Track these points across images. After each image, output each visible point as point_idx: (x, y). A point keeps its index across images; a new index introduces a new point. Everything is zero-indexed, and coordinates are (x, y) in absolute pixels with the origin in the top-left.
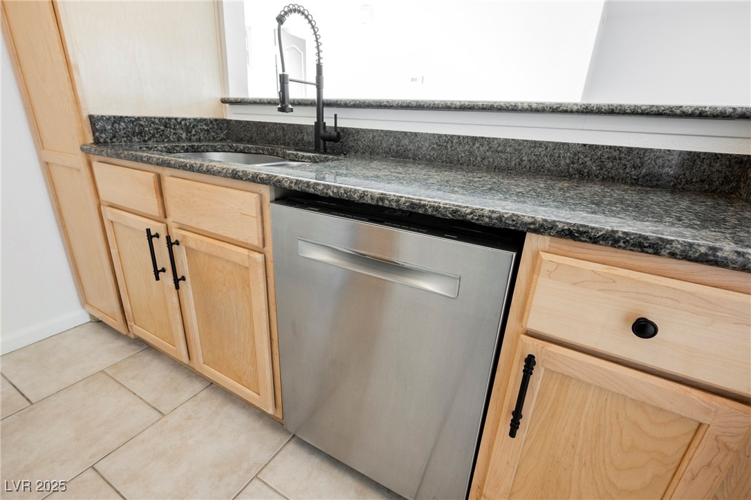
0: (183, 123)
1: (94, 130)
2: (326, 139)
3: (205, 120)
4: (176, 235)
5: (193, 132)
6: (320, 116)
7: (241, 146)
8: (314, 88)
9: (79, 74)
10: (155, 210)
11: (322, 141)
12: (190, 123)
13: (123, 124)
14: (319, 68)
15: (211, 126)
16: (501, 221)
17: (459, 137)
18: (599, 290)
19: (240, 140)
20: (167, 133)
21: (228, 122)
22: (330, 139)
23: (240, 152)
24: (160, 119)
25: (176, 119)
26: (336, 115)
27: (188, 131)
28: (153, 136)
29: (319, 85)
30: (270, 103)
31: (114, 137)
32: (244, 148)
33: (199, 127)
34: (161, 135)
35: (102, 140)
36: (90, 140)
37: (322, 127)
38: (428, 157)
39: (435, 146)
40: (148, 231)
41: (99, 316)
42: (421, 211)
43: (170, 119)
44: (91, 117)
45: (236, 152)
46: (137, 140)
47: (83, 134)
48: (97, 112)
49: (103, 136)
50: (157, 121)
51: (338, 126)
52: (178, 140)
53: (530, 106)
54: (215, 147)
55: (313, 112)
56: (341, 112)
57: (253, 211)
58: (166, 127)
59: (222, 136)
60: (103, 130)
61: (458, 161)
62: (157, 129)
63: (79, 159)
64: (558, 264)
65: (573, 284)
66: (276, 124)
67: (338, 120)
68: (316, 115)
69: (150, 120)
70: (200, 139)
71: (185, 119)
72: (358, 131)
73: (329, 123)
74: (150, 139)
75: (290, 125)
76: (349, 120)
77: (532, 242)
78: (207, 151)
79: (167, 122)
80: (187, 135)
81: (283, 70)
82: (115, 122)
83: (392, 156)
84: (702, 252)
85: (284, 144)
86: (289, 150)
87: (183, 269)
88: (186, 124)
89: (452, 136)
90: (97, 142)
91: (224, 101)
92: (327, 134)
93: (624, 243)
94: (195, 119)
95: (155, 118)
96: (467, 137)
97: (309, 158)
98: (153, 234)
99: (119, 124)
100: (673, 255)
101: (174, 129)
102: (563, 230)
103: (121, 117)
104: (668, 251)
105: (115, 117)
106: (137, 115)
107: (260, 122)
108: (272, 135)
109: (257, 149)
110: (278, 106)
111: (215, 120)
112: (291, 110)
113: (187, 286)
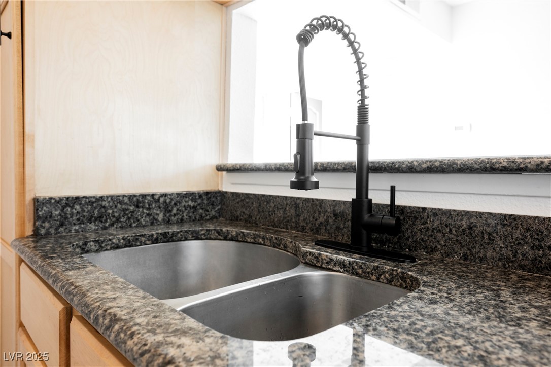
0: (162, 200)
1: (37, 217)
3: (192, 194)
5: (174, 211)
6: (362, 188)
7: (233, 231)
8: (353, 145)
9: (33, 146)
11: (364, 232)
12: (172, 199)
13: (77, 207)
14: (363, 113)
15: (199, 201)
19: (234, 219)
20: (138, 215)
21: (223, 194)
22: (382, 228)
23: (232, 239)
24: (131, 197)
25: (153, 195)
26: (393, 189)
27: (167, 209)
28: (118, 220)
29: (362, 140)
30: (280, 169)
31: (62, 225)
32: (237, 235)
33: (184, 203)
34: (129, 219)
35: (43, 231)
36: (29, 231)
37: (365, 207)
43: (144, 196)
44: (36, 200)
45: (225, 239)
46: (94, 227)
48: (44, 192)
49: (47, 225)
50: (126, 200)
52: (152, 224)
54: (197, 232)
55: (351, 180)
56: (401, 181)
58: (137, 207)
59: (213, 213)
60: (49, 217)
62: (125, 210)
66: (286, 197)
67: (397, 194)
68: (354, 186)
69: (116, 200)
70: (182, 220)
71: (165, 195)
73: (380, 198)
74: (112, 225)
78: (186, 239)
79: (139, 201)
80: (165, 215)
81: (305, 117)
82: (67, 205)
85: (296, 228)
86: (305, 244)
88: (165, 202)
90: (36, 233)
91: (220, 169)
92: (376, 221)
94: (178, 194)
95: (124, 196)
97: (342, 264)
99: (72, 208)
101: (149, 209)
103: (77, 198)
105: (68, 198)
106: (98, 193)
107: (263, 196)
108: (280, 213)
109: (255, 237)
110: (293, 177)
111: (207, 193)
112: (316, 185)
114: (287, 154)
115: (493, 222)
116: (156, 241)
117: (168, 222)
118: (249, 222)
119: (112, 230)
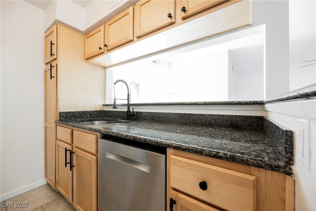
0: (89, 112)
1: (60, 116)
2: (130, 116)
3: (97, 111)
4: (75, 149)
5: (92, 115)
6: (129, 108)
7: (106, 119)
8: (127, 101)
9: (59, 101)
10: (69, 141)
11: (129, 116)
12: (92, 112)
13: (69, 114)
14: (128, 95)
15: (99, 113)
16: (157, 144)
17: (170, 113)
18: (189, 170)
19: (107, 117)
20: (83, 116)
21: (104, 111)
22: (131, 116)
24: (82, 112)
25: (87, 111)
26: (133, 108)
27: (91, 114)
28: (79, 117)
29: (128, 100)
31: (66, 118)
32: (107, 119)
33: (95, 113)
34: (81, 117)
35: (62, 119)
36: (58, 119)
37: (129, 112)
38: (162, 120)
39: (163, 116)
40: (66, 148)
41: (49, 182)
42: (137, 140)
43: (85, 111)
44: (60, 112)
45: (104, 120)
46: (73, 118)
47: (57, 118)
48: (62, 111)
49: (63, 118)
50: (81, 112)
51: (134, 111)
52: (87, 118)
53: (189, 103)
54: (98, 119)
55: (127, 107)
57: (94, 141)
58: (83, 114)
60: (63, 116)
61: (171, 121)
62: (80, 115)
63: (54, 125)
64: (175, 159)
65: (181, 167)
66: (118, 111)
68: (127, 108)
69: (78, 112)
70: (94, 117)
71: (90, 111)
72: (141, 112)
73: (131, 110)
74: (77, 118)
75: (122, 111)
76: (137, 110)
77: (169, 151)
78: (95, 121)
79: (84, 113)
80: (90, 116)
81: (115, 97)
82: (67, 113)
83: (151, 120)
84: (214, 154)
85: (120, 117)
86: (119, 119)
87: (75, 163)
88: (90, 113)
89: (168, 113)
90: (60, 120)
91: (104, 105)
92: (130, 114)
93: (192, 151)
94: (93, 111)
95: (80, 111)
96: (173, 113)
97: (124, 122)
98: (67, 149)
99: (68, 114)
100: (206, 155)
101: (86, 114)
103: (69, 112)
104: (204, 154)
105: (67, 112)
106: (74, 111)
107: (113, 111)
108: (117, 115)
109: (111, 119)
110: (113, 107)
111: (101, 111)
112: (117, 108)
113: (74, 169)
116: (88, 121)
117: (91, 117)
118: (110, 117)
119: (77, 119)
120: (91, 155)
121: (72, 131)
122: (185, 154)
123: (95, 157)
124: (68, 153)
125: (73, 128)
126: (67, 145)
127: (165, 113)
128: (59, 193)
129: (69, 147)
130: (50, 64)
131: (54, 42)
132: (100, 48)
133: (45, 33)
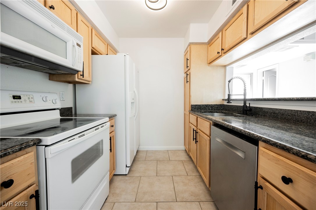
1: (192, 107)
2: (246, 111)
3: (217, 105)
4: (198, 131)
6: (245, 103)
7: (224, 112)
8: (243, 96)
9: (191, 97)
10: (196, 125)
14: (245, 90)
18: (276, 163)
19: (226, 110)
20: (206, 108)
21: (224, 105)
22: (249, 111)
23: (224, 113)
24: (205, 105)
25: (209, 105)
27: (212, 107)
28: (203, 109)
29: (245, 95)
31: (195, 109)
37: (245, 106)
38: (287, 118)
39: (290, 114)
40: (194, 129)
41: (186, 149)
43: (207, 105)
44: (191, 105)
46: (199, 110)
47: (190, 108)
48: (193, 104)
49: (193, 109)
51: (250, 106)
52: (209, 110)
54: (217, 112)
56: (251, 102)
57: (208, 127)
59: (222, 109)
62: (204, 107)
63: (188, 113)
64: (264, 151)
65: (269, 159)
67: (250, 104)
69: (203, 105)
71: (211, 105)
73: (248, 105)
75: (239, 106)
76: (253, 105)
78: (215, 113)
79: (207, 106)
81: (229, 93)
83: (272, 117)
84: (303, 154)
86: (235, 113)
87: (198, 140)
89: (298, 111)
90: (191, 110)
91: (223, 100)
92: (246, 109)
93: (279, 147)
94: (214, 105)
97: (239, 116)
100: (293, 153)
102: (263, 140)
103: (197, 105)
104: (292, 152)
106: (200, 104)
109: (228, 113)
110: (227, 101)
111: (220, 105)
113: (198, 143)
114: (227, 98)
115: (268, 109)
116: (209, 112)
117: (212, 110)
118: (229, 110)
119: (202, 110)
120: (207, 136)
121: (197, 117)
122: (275, 150)
123: (208, 138)
124: (195, 131)
125: (197, 116)
126: (194, 127)
127: (292, 110)
128: (190, 157)
129: (195, 129)
130: (186, 74)
131: (189, 58)
132: (218, 53)
133: (185, 52)
